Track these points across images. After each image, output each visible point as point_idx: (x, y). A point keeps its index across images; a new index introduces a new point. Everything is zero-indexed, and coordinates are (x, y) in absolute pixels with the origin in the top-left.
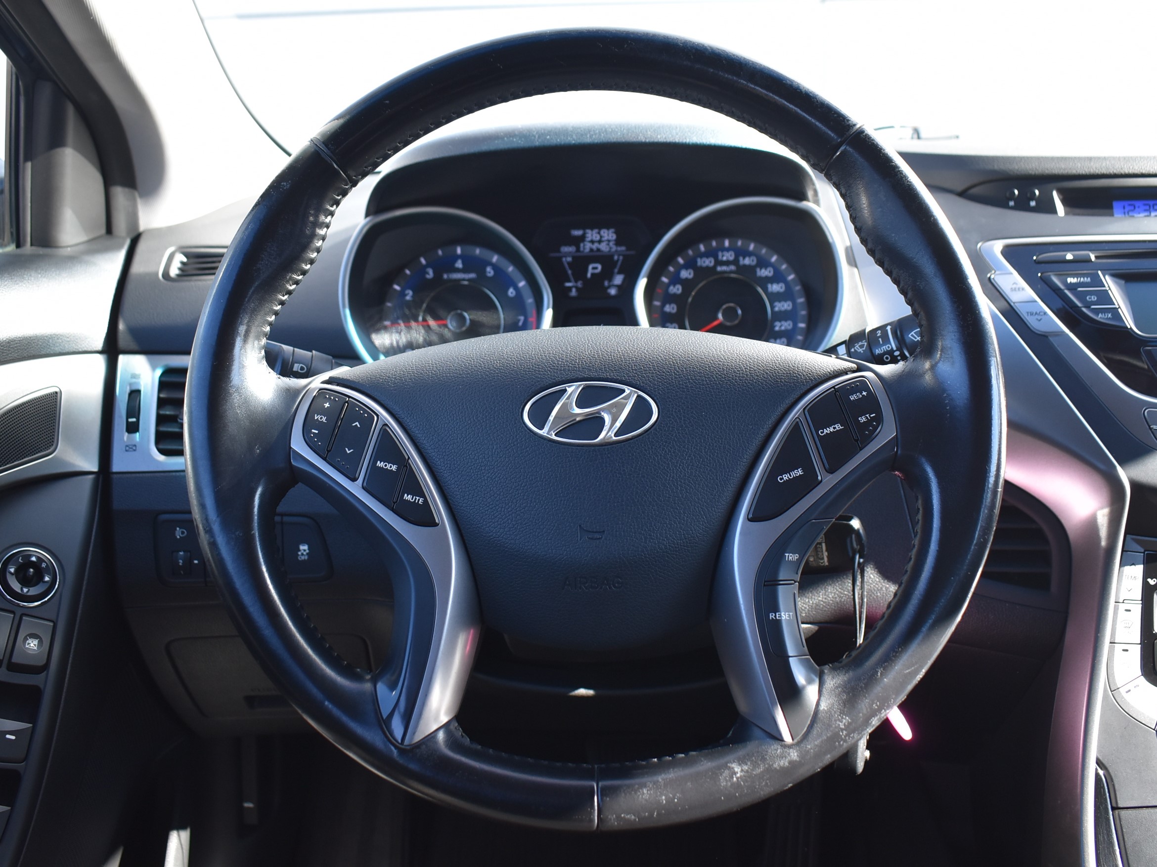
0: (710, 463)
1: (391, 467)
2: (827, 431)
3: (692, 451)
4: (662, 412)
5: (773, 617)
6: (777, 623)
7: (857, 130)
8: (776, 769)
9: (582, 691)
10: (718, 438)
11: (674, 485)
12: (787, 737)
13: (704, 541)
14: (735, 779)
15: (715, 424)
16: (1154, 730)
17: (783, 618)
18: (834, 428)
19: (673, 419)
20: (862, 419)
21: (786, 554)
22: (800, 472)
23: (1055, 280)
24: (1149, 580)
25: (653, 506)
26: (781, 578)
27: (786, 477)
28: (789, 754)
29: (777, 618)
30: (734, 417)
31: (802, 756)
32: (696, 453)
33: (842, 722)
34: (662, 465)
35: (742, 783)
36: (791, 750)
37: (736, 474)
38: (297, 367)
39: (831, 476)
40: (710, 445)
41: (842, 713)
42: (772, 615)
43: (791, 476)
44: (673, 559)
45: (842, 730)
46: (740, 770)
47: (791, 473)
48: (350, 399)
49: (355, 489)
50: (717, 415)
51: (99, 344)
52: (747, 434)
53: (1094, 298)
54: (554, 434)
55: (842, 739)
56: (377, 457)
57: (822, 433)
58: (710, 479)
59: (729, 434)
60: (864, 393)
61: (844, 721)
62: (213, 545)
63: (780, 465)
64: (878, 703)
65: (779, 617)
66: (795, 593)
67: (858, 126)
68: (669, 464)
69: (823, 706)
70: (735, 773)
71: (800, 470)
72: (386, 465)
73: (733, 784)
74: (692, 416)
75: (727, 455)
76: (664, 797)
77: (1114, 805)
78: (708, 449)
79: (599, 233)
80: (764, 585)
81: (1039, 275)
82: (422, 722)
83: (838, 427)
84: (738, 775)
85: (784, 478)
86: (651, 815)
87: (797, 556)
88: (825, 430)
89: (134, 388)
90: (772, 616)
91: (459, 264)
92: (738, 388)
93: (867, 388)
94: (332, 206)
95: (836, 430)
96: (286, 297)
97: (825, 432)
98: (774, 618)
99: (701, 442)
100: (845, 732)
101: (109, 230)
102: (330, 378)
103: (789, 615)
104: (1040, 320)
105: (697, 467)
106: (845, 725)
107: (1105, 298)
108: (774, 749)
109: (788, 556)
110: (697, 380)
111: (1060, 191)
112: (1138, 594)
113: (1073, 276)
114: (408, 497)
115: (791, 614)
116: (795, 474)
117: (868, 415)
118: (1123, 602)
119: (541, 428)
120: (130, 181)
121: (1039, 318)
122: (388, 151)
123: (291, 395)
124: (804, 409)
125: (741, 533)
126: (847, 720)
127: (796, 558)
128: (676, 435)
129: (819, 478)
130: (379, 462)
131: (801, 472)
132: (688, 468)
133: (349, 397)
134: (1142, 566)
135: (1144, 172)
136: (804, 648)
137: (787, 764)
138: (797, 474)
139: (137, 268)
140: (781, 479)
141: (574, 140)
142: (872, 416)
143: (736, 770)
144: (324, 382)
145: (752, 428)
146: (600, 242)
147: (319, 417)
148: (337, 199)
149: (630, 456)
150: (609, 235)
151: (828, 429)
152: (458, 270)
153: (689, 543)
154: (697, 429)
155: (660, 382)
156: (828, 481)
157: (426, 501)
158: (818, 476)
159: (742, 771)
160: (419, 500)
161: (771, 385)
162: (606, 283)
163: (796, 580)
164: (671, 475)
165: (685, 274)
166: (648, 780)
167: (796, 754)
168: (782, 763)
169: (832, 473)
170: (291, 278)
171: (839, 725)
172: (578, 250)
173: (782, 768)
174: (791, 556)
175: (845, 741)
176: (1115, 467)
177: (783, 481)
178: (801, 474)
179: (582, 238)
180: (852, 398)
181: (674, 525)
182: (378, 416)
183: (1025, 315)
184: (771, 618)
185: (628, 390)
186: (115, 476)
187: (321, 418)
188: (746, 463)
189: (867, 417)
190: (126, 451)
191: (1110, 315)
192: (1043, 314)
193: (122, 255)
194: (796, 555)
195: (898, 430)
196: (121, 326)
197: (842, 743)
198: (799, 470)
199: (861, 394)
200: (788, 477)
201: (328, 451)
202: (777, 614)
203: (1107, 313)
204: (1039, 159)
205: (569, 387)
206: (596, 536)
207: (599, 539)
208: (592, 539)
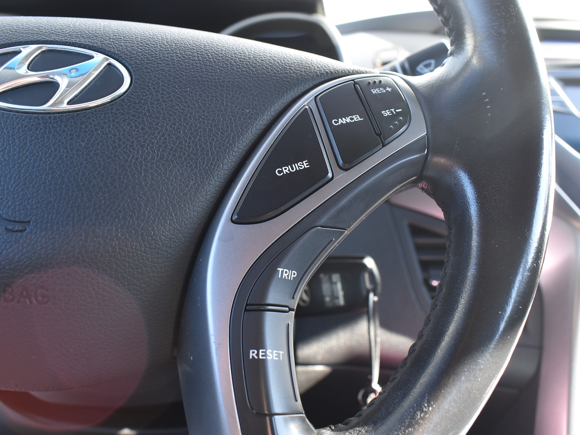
0: (189, 147)
2: (342, 121)
3: (166, 130)
4: (135, 82)
5: (254, 355)
6: (260, 365)
10: (204, 119)
11: (137, 169)
13: (170, 248)
15: (201, 102)
17: (268, 358)
18: (352, 119)
19: (148, 91)
20: (386, 113)
21: (278, 269)
22: (305, 164)
25: (104, 193)
26: (270, 302)
27: (286, 170)
29: (261, 357)
30: (227, 98)
32: (172, 133)
34: (124, 143)
37: (223, 164)
39: (345, 173)
40: (191, 125)
42: (253, 352)
43: (293, 169)
44: (124, 268)
47: (293, 165)
50: (206, 93)
52: (242, 119)
58: (187, 166)
59: (218, 116)
65: (262, 356)
66: (289, 324)
68: (133, 142)
71: (306, 163)
74: (174, 91)
75: (213, 140)
78: (189, 130)
80: (246, 310)
83: (357, 118)
85: (284, 171)
87: (294, 274)
88: (340, 120)
90: (252, 354)
92: (237, 68)
95: (354, 121)
97: (340, 122)
98: (256, 357)
99: (181, 121)
103: (279, 354)
105: (171, 150)
110: (187, 55)
115: (281, 352)
116: (299, 167)
117: (393, 110)
124: (316, 97)
125: (220, 238)
127: (293, 276)
128: (148, 110)
129: (330, 175)
131: (307, 165)
132: (158, 150)
136: (296, 403)
138: (301, 167)
140: (280, 172)
142: (397, 111)
145: (249, 112)
149: (83, 128)
151: (343, 119)
153: (149, 248)
154: (178, 105)
155: (139, 52)
156: (340, 180)
158: (327, 172)
161: (277, 71)
163: (291, 307)
164: (133, 156)
169: (346, 170)
174: (286, 272)
177: (282, 174)
178: (306, 167)
181: (129, 221)
184: (251, 357)
185: (97, 57)
188: (237, 154)
189: (392, 111)
194: (293, 272)
195: (429, 130)
198: (304, 162)
199: (385, 89)
200: (289, 170)
202: (261, 351)
205: (24, 48)
206: (18, 227)
207: (22, 231)
208: (11, 230)
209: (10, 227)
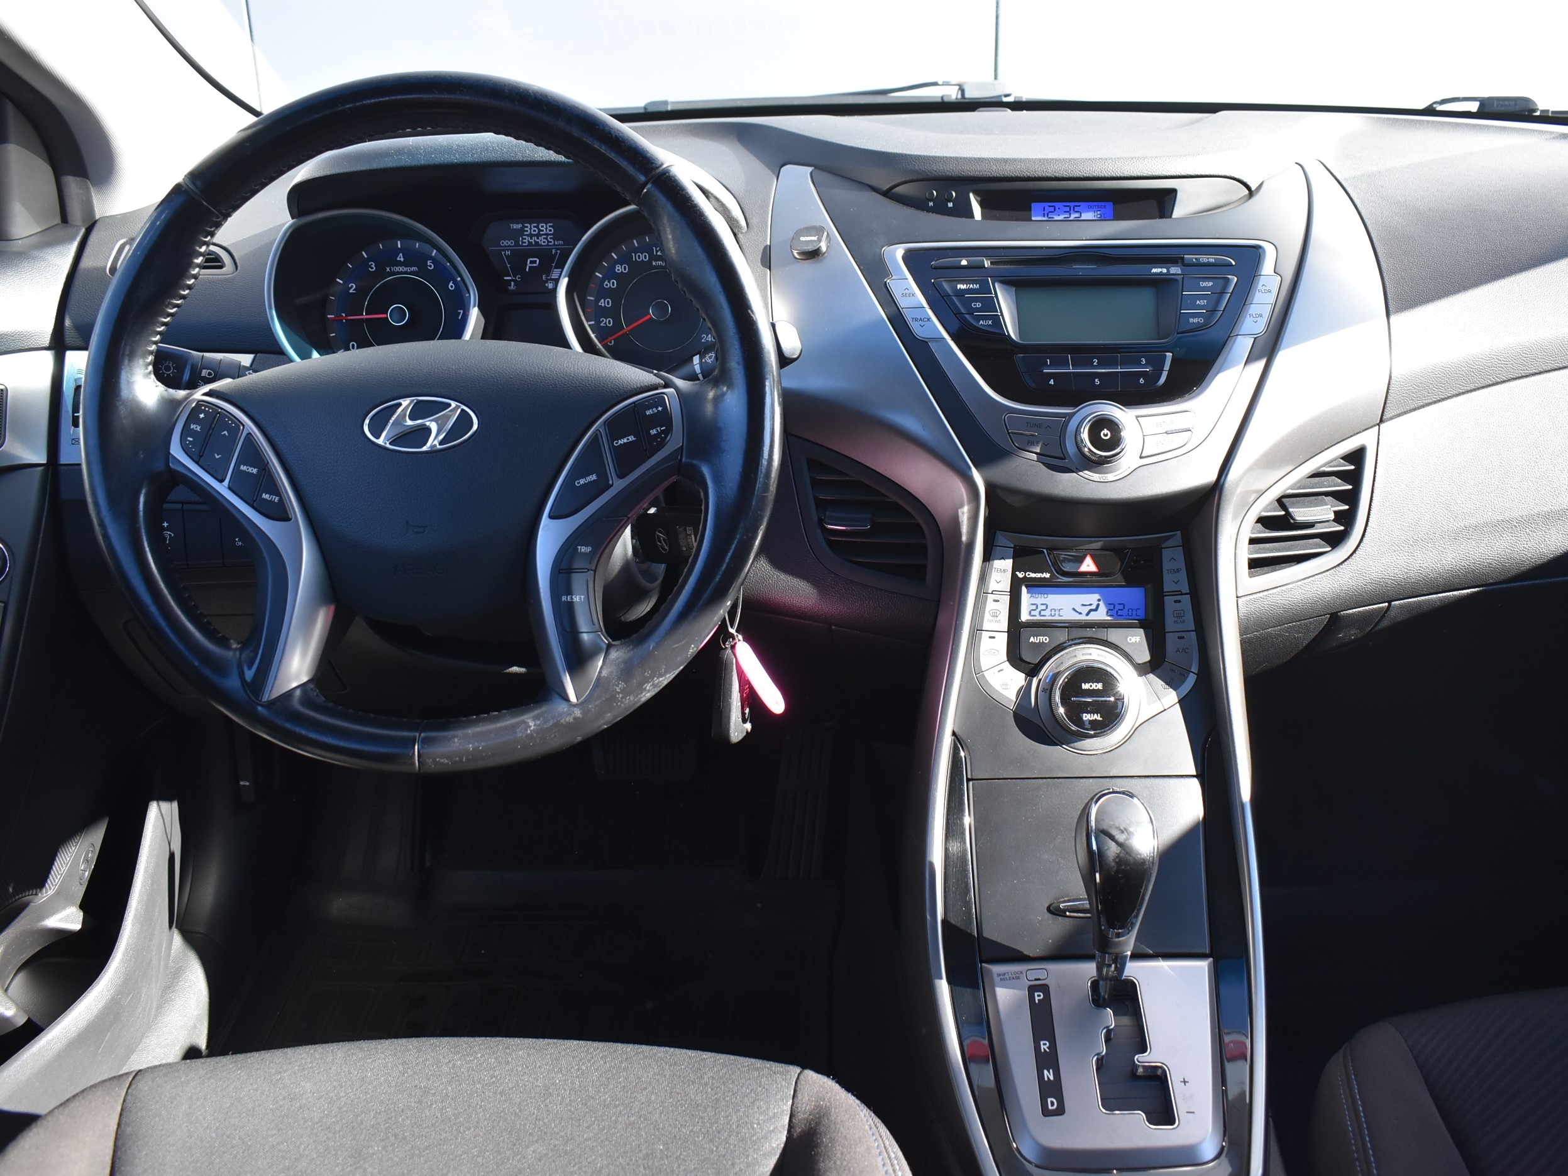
1: (252, 470)
2: (621, 442)
3: (505, 458)
4: (481, 423)
6: (570, 605)
7: (664, 169)
8: (562, 724)
9: (515, 669)
12: (573, 698)
13: (513, 536)
14: (529, 732)
16: (1012, 710)
17: (575, 600)
18: (628, 439)
19: (491, 430)
20: (653, 432)
21: (579, 547)
23: (946, 286)
24: (1017, 573)
25: (470, 505)
26: (574, 567)
27: (582, 481)
28: (574, 712)
30: (544, 429)
31: (584, 713)
33: (618, 686)
35: (535, 735)
36: (575, 709)
38: (204, 373)
39: (621, 480)
41: (619, 679)
42: (566, 598)
43: (586, 481)
44: (486, 550)
45: (619, 693)
46: (533, 724)
47: (586, 478)
48: (222, 411)
49: (222, 489)
51: (46, 340)
53: (979, 305)
54: (388, 443)
55: (619, 701)
56: (240, 461)
57: (616, 443)
58: (520, 482)
59: (538, 444)
60: (660, 409)
61: (620, 686)
62: (106, 536)
63: (579, 470)
64: (650, 672)
65: (571, 599)
66: (587, 580)
67: (665, 166)
68: (484, 468)
69: (604, 673)
70: (530, 727)
71: (595, 475)
72: (248, 469)
73: (527, 736)
74: (507, 428)
76: (471, 746)
77: (969, 777)
79: (537, 227)
81: (933, 281)
82: (277, 683)
83: (631, 438)
84: (532, 728)
86: (461, 760)
88: (620, 440)
89: (78, 384)
91: (401, 258)
92: (550, 402)
93: (664, 405)
94: (206, 237)
95: (629, 441)
96: (168, 319)
97: (619, 442)
98: (568, 600)
99: (513, 450)
100: (621, 695)
101: (65, 219)
102: (210, 390)
103: (582, 598)
104: (922, 327)
106: (620, 689)
107: (991, 305)
108: (562, 707)
109: (581, 549)
111: (976, 193)
112: (1006, 585)
113: (963, 282)
114: (266, 496)
116: (590, 479)
117: (659, 428)
118: (992, 593)
119: (378, 437)
120: (81, 171)
121: (922, 324)
122: (255, 186)
123: (171, 405)
124: (605, 422)
125: (544, 529)
126: (622, 685)
127: (588, 550)
129: (611, 482)
130: (242, 466)
133: (221, 409)
134: (1012, 560)
135: (1057, 175)
136: (594, 626)
137: (572, 720)
138: (592, 479)
139: (85, 263)
140: (578, 483)
141: (457, 159)
142: (662, 429)
143: (530, 724)
144: (205, 394)
145: (560, 438)
146: (538, 236)
147: (195, 426)
148: (210, 231)
149: (451, 462)
150: (547, 228)
151: (622, 440)
152: (400, 264)
154: (511, 439)
155: (481, 397)
156: (618, 485)
157: (281, 500)
158: (609, 481)
159: (535, 725)
160: (275, 499)
162: (544, 277)
163: (589, 568)
164: (485, 479)
165: (619, 269)
166: (460, 733)
167: (579, 712)
168: (567, 719)
169: (622, 478)
170: (170, 303)
171: (616, 689)
172: (517, 244)
173: (568, 723)
174: (584, 549)
175: (622, 702)
176: (970, 468)
178: (595, 478)
179: (522, 231)
180: (648, 413)
182: (243, 426)
183: (910, 320)
184: (565, 601)
185: (453, 404)
186: (62, 468)
187: (196, 427)
188: (553, 469)
189: (657, 430)
190: (73, 444)
191: (990, 322)
192: (926, 320)
193: (73, 247)
194: (589, 547)
195: (685, 441)
196: (67, 323)
197: (619, 704)
199: (657, 409)
200: (584, 481)
201: (201, 456)
202: (570, 596)
203: (988, 319)
204: (957, 160)
205: (404, 401)
206: (420, 530)
207: (423, 532)
208: (416, 532)
209: (416, 530)
